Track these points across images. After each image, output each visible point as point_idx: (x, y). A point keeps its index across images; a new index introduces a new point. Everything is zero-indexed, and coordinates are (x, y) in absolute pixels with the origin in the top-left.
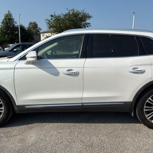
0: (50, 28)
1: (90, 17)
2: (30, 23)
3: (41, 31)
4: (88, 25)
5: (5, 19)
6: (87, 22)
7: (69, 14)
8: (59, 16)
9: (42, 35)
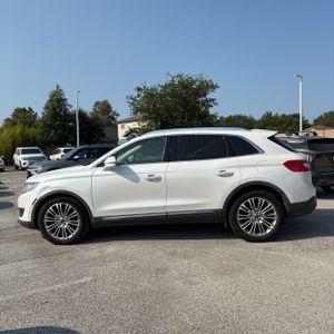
0: (135, 113)
1: (214, 87)
2: (97, 104)
3: (119, 119)
4: (211, 103)
5: (51, 101)
6: (208, 96)
7: (172, 84)
8: (153, 90)
9: (119, 126)
